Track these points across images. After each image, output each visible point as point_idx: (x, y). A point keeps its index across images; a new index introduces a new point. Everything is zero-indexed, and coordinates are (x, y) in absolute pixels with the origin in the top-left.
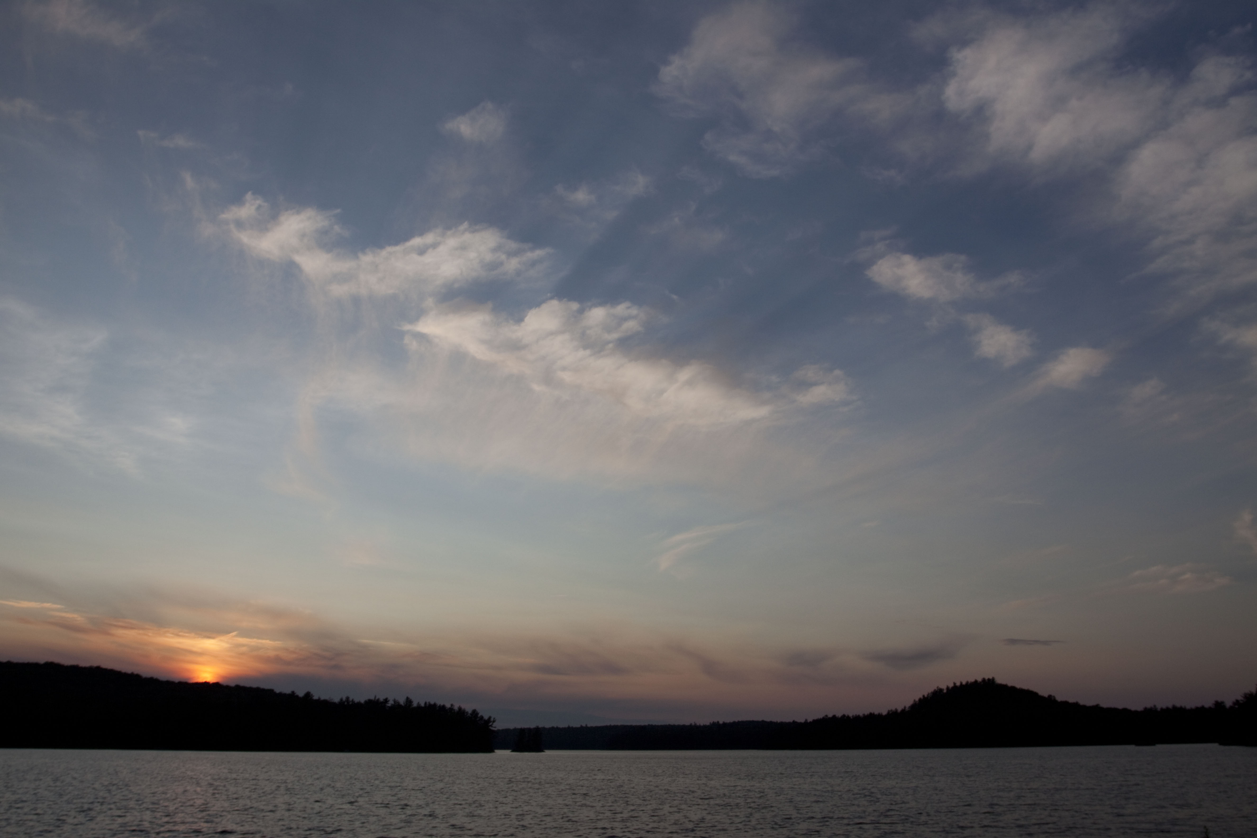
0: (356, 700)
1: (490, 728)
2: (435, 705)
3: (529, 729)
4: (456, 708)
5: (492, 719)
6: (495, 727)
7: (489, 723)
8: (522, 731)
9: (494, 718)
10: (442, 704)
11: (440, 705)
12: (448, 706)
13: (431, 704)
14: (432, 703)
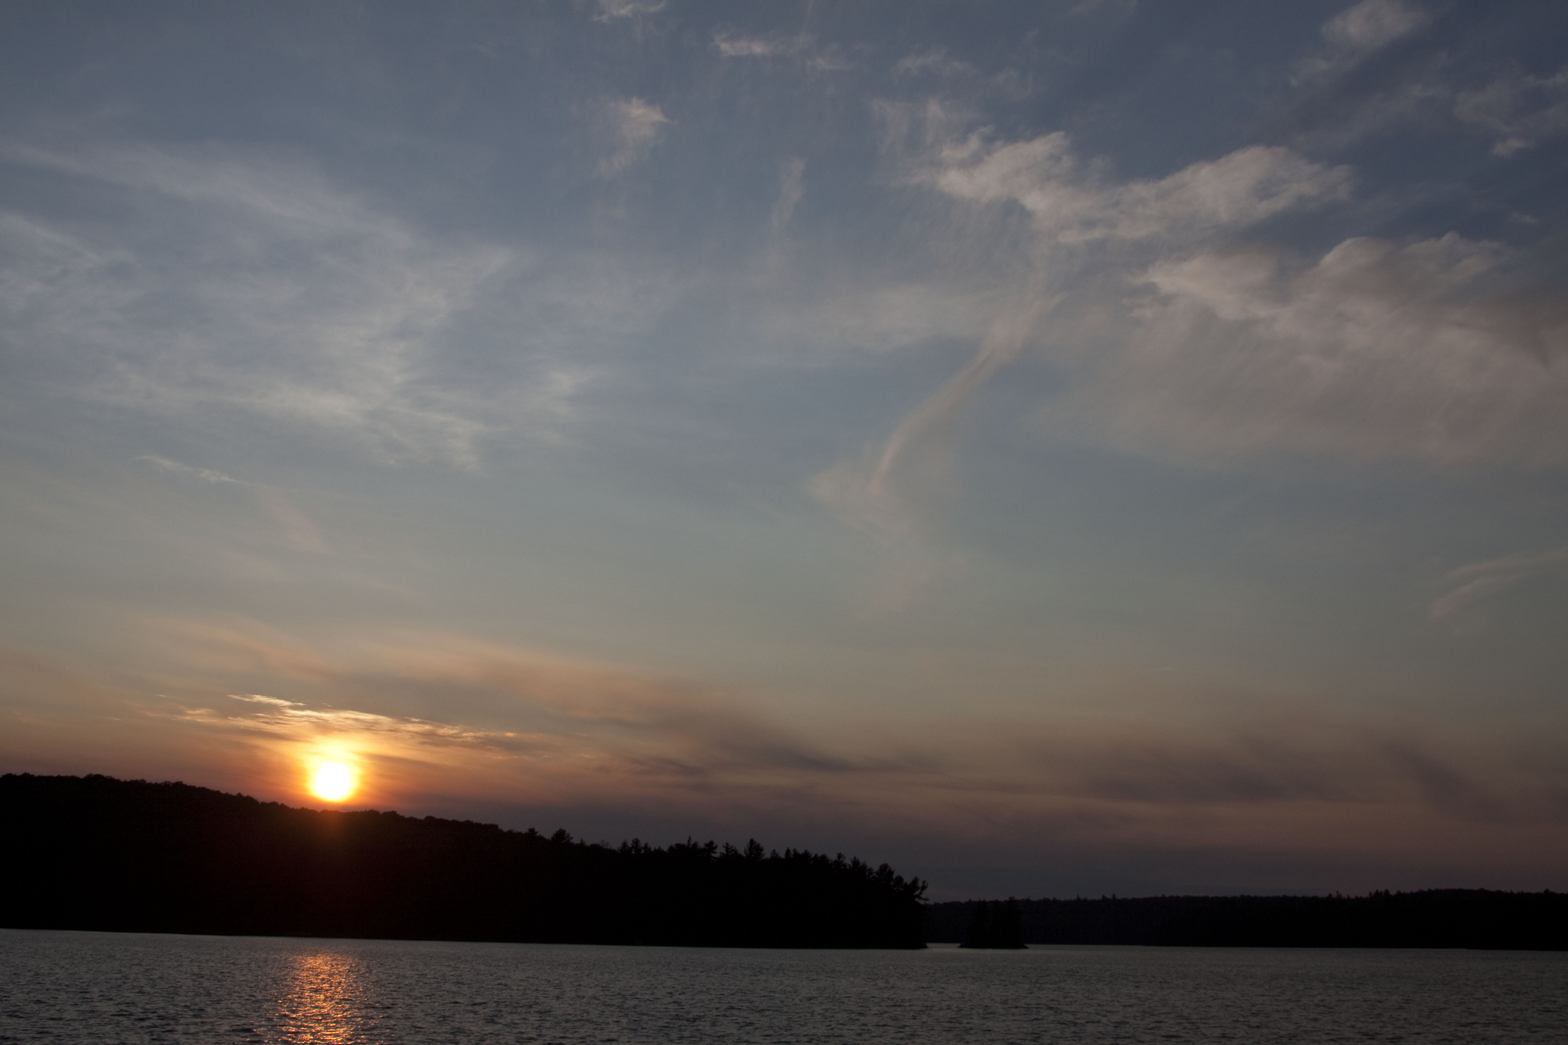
0: (653, 846)
1: (917, 899)
2: (806, 854)
3: (996, 903)
4: (848, 861)
5: (920, 884)
6: (925, 900)
7: (915, 891)
8: (981, 907)
9: (924, 882)
10: (820, 855)
11: (816, 855)
12: (832, 857)
13: (799, 855)
14: (801, 851)
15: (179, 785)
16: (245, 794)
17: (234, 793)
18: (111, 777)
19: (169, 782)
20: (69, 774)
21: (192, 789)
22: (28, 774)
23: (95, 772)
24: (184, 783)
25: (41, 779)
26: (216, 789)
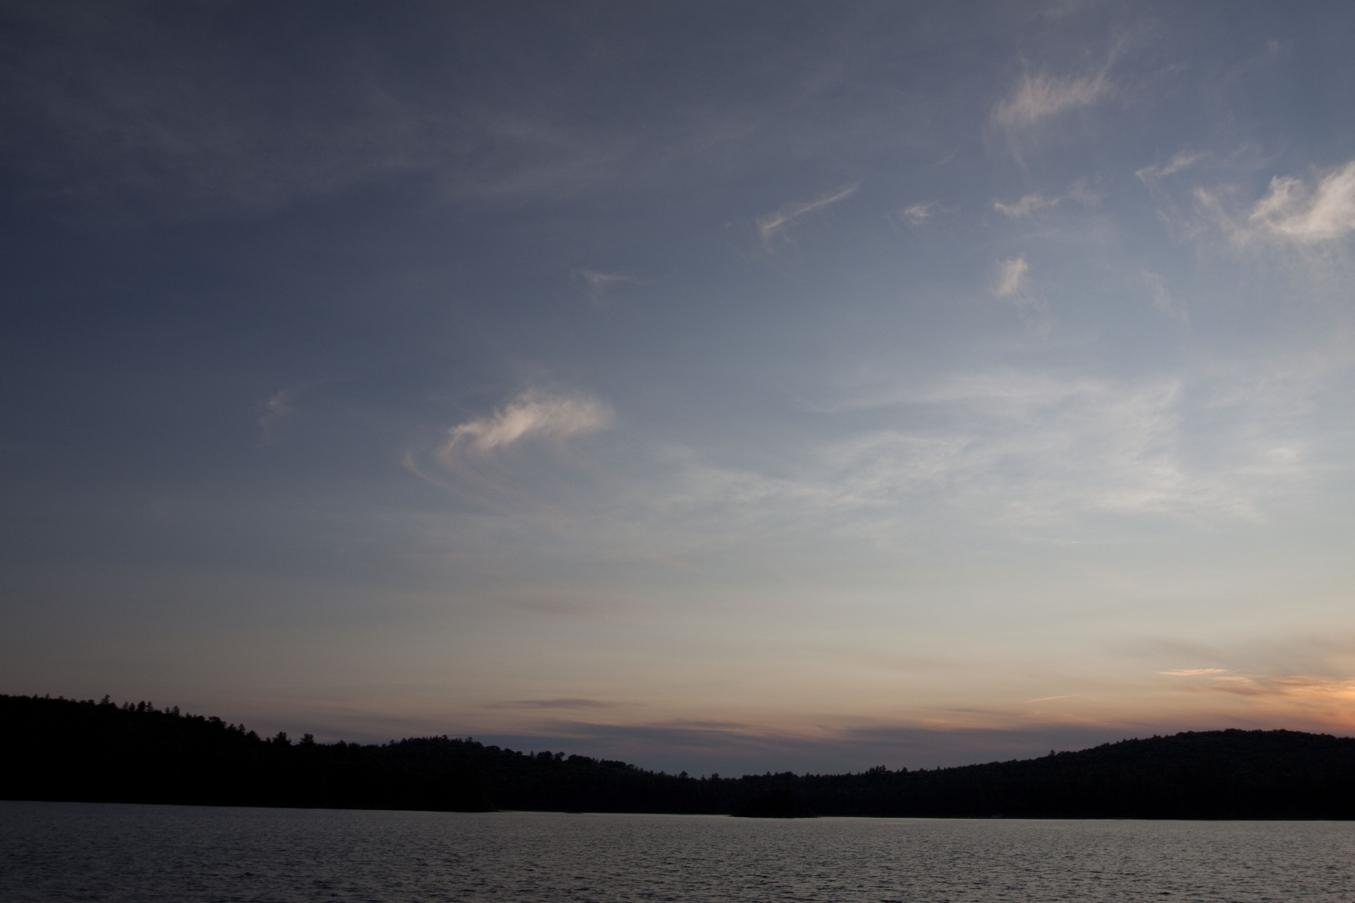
15: (1283, 731)
16: (1326, 733)
17: (1319, 733)
18: (1240, 730)
19: (1277, 730)
20: (1215, 730)
21: (1292, 733)
22: (1191, 732)
23: (1230, 728)
24: (1286, 729)
25: (1199, 734)
26: (1307, 732)
